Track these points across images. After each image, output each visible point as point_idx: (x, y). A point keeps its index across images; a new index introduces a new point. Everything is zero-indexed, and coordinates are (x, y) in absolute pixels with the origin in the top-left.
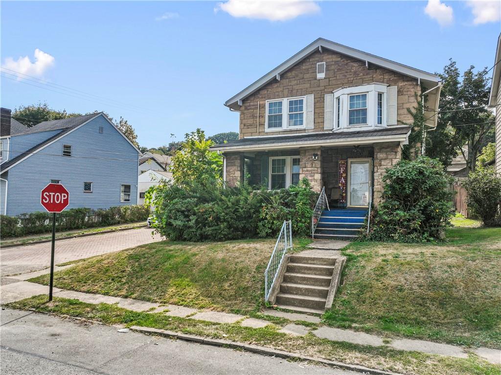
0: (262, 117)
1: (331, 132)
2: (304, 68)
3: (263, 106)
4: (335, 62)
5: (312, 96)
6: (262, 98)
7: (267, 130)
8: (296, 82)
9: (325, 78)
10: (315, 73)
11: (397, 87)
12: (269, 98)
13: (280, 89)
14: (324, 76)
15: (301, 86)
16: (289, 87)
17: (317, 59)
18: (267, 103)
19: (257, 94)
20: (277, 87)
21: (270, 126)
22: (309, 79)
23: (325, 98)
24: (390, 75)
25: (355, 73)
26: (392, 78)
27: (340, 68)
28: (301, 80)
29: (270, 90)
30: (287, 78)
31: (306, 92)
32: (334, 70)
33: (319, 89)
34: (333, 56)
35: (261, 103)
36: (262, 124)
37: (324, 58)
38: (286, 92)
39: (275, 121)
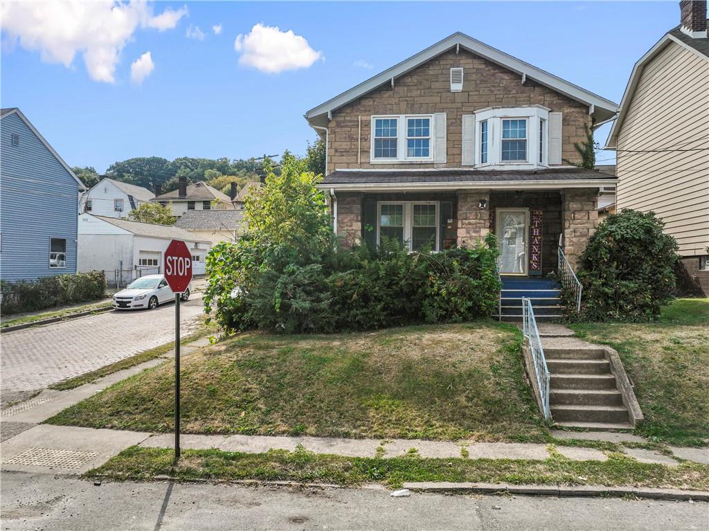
0: (366, 140)
1: (472, 169)
2: (431, 72)
3: (368, 124)
4: (478, 69)
5: (445, 115)
6: (365, 111)
7: (373, 160)
8: (419, 92)
9: (462, 92)
10: (448, 83)
11: (561, 113)
12: (377, 113)
13: (394, 101)
14: (461, 89)
15: (428, 100)
16: (407, 99)
17: (451, 62)
18: (373, 120)
19: (357, 105)
20: (390, 97)
21: (377, 155)
22: (438, 90)
23: (463, 120)
24: (554, 97)
25: (505, 88)
26: (556, 100)
27: (485, 79)
28: (426, 91)
29: (377, 100)
30: (405, 86)
31: (435, 109)
32: (476, 81)
33: (453, 105)
34: (474, 60)
35: (365, 118)
36: (365, 151)
37: (462, 62)
38: (403, 105)
39: (387, 147)
